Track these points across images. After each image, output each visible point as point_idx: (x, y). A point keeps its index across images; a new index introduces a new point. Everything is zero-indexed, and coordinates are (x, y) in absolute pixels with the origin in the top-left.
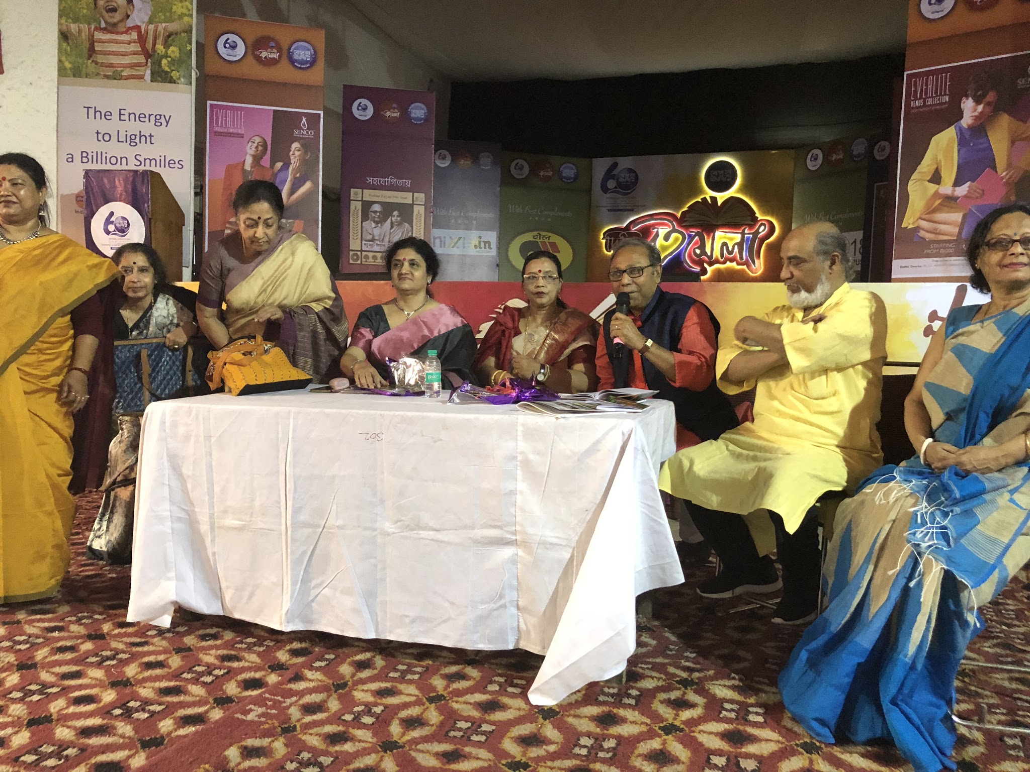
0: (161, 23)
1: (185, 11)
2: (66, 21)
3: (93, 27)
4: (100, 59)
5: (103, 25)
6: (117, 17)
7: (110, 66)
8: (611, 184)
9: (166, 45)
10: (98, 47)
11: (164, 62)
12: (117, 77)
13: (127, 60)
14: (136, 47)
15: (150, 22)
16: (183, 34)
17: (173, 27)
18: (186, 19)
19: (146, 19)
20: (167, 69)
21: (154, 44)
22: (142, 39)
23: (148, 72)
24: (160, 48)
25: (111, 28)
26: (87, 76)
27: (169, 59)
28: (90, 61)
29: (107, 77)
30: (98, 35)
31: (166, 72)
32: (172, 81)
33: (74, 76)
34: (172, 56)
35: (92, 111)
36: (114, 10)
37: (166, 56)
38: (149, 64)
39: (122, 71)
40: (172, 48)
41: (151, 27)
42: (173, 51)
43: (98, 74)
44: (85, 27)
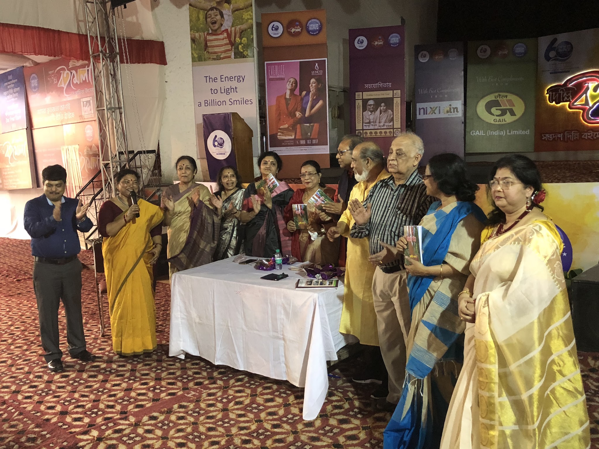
0: (237, 26)
1: (249, 17)
2: (194, 32)
3: (206, 33)
4: (210, 50)
5: (210, 32)
6: (216, 26)
7: (215, 53)
8: (552, 54)
9: (241, 38)
10: (209, 44)
11: (240, 46)
12: (219, 58)
13: (223, 49)
14: (226, 41)
15: (232, 26)
16: (248, 30)
17: (244, 27)
18: (250, 21)
19: (231, 24)
20: (242, 51)
21: (235, 38)
22: (229, 36)
23: (233, 54)
24: (238, 40)
25: (215, 33)
26: (205, 60)
27: (242, 45)
28: (206, 52)
29: (214, 59)
30: (209, 38)
31: (242, 52)
32: (244, 57)
33: (199, 61)
34: (244, 43)
35: (208, 78)
36: (214, 23)
37: (241, 43)
38: (233, 49)
39: (221, 55)
40: (243, 39)
41: (233, 28)
42: (244, 40)
43: (210, 58)
44: (202, 34)
